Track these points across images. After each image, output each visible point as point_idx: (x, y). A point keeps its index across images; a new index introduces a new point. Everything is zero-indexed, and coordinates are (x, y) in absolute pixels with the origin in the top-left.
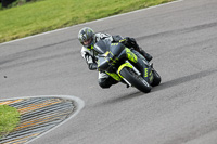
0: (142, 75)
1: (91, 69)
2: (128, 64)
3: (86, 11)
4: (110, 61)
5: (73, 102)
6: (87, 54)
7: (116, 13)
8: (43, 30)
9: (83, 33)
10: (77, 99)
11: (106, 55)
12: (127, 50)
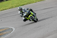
0: (35, 18)
1: (21, 17)
2: (31, 15)
3: (15, 5)
4: (27, 14)
5: (12, 29)
6: (20, 13)
7: (23, 5)
8: (4, 10)
9: (19, 8)
10: (13, 28)
11: (26, 13)
12: (31, 12)
